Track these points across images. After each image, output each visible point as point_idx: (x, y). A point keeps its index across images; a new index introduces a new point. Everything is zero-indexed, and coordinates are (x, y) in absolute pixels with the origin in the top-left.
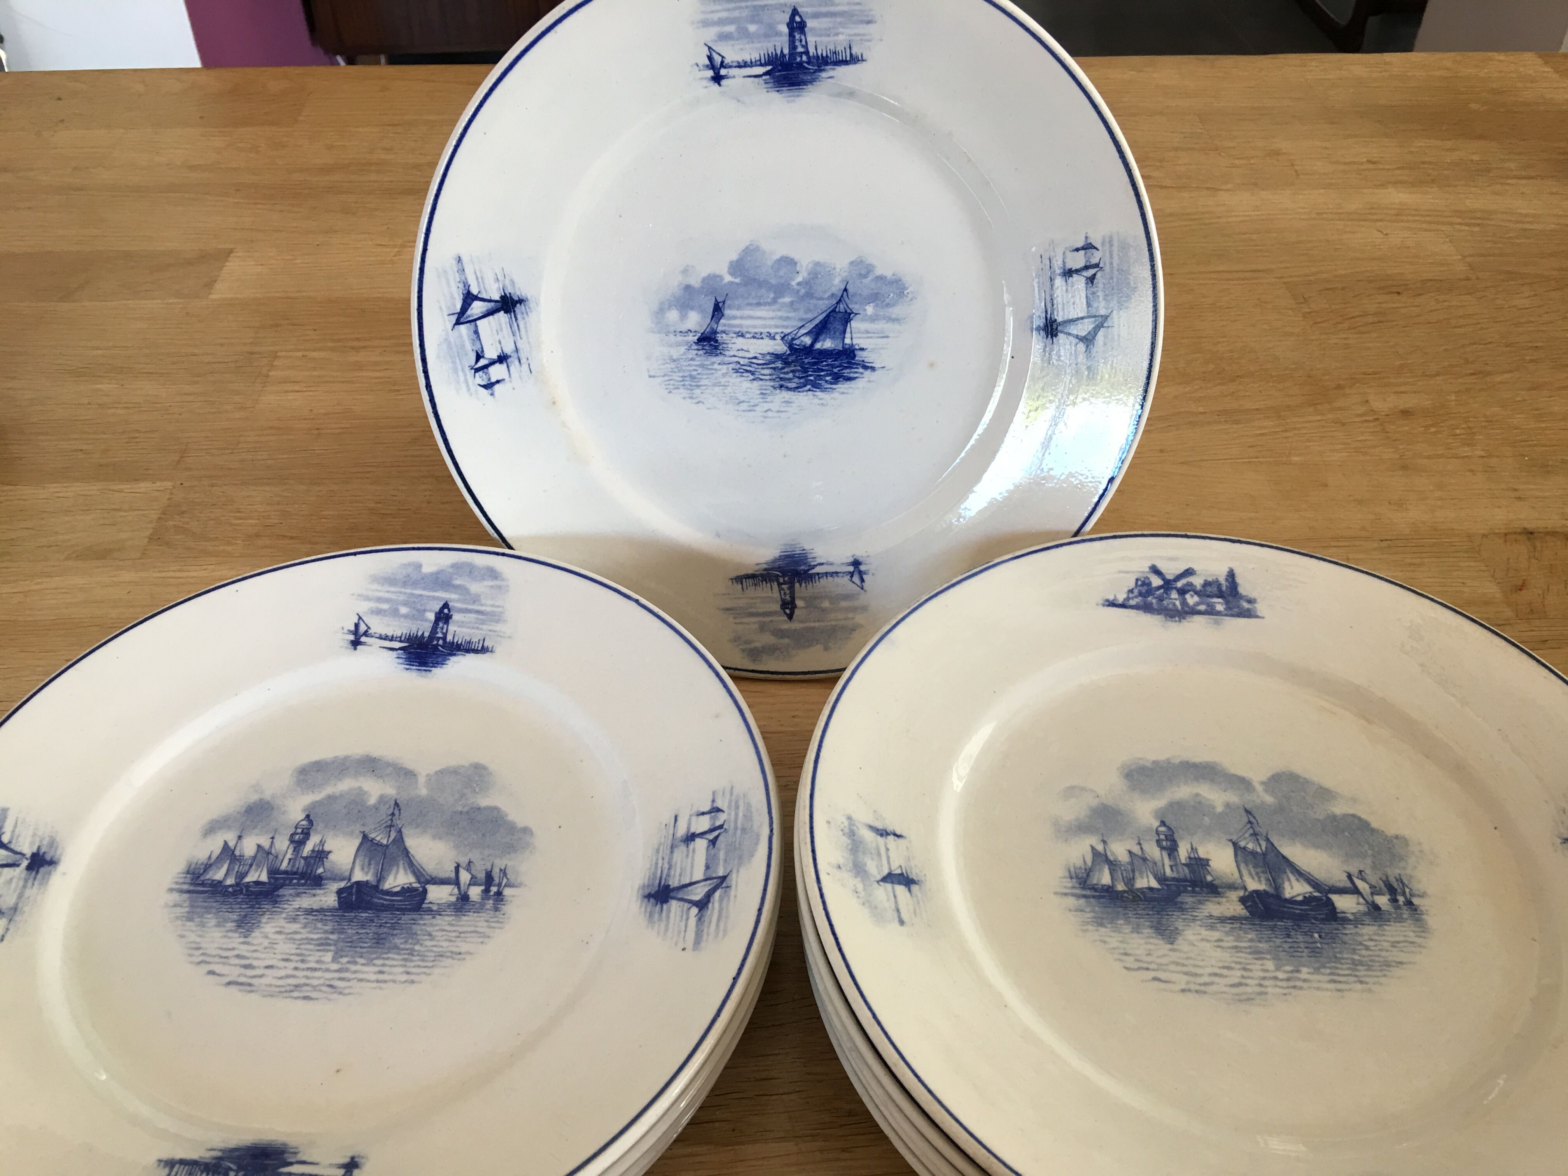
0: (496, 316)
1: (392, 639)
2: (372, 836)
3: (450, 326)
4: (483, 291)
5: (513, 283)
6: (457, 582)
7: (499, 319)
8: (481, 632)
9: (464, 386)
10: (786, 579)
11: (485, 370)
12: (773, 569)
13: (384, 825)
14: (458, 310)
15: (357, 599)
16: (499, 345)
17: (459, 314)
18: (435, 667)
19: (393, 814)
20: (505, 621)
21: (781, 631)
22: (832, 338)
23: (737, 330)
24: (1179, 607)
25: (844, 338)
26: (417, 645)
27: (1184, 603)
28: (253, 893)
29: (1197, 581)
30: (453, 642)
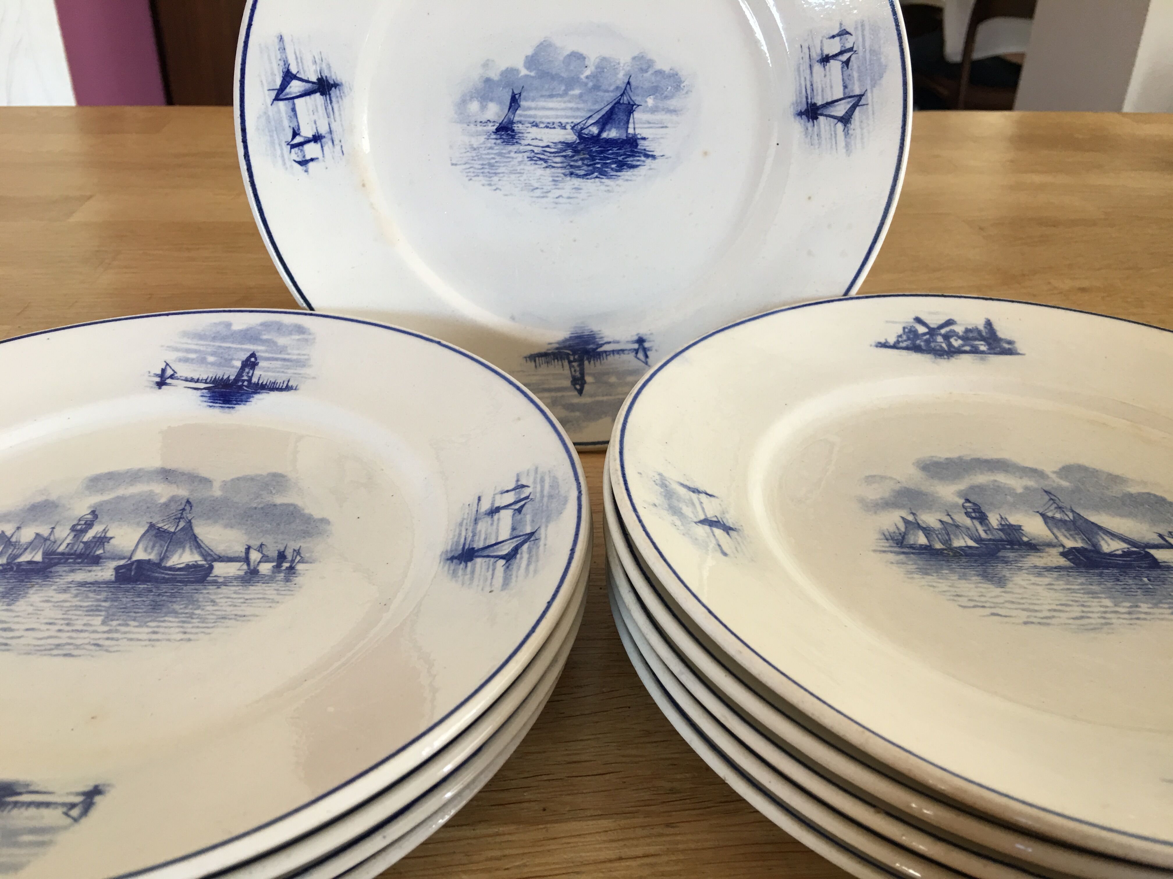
0: (313, 96)
1: (197, 381)
2: (159, 525)
3: (269, 101)
4: (302, 71)
5: (329, 67)
6: (265, 337)
7: (315, 100)
8: (286, 375)
9: (280, 162)
10: (576, 357)
11: (301, 147)
12: (565, 348)
13: (174, 517)
14: (278, 87)
15: (166, 350)
16: (314, 126)
17: (279, 90)
18: (238, 404)
19: (184, 509)
20: (310, 366)
21: (572, 405)
22: (617, 128)
23: (532, 120)
24: (946, 348)
25: (628, 127)
26: (222, 385)
27: (950, 345)
28: (23, 570)
29: (959, 329)
30: (258, 383)
